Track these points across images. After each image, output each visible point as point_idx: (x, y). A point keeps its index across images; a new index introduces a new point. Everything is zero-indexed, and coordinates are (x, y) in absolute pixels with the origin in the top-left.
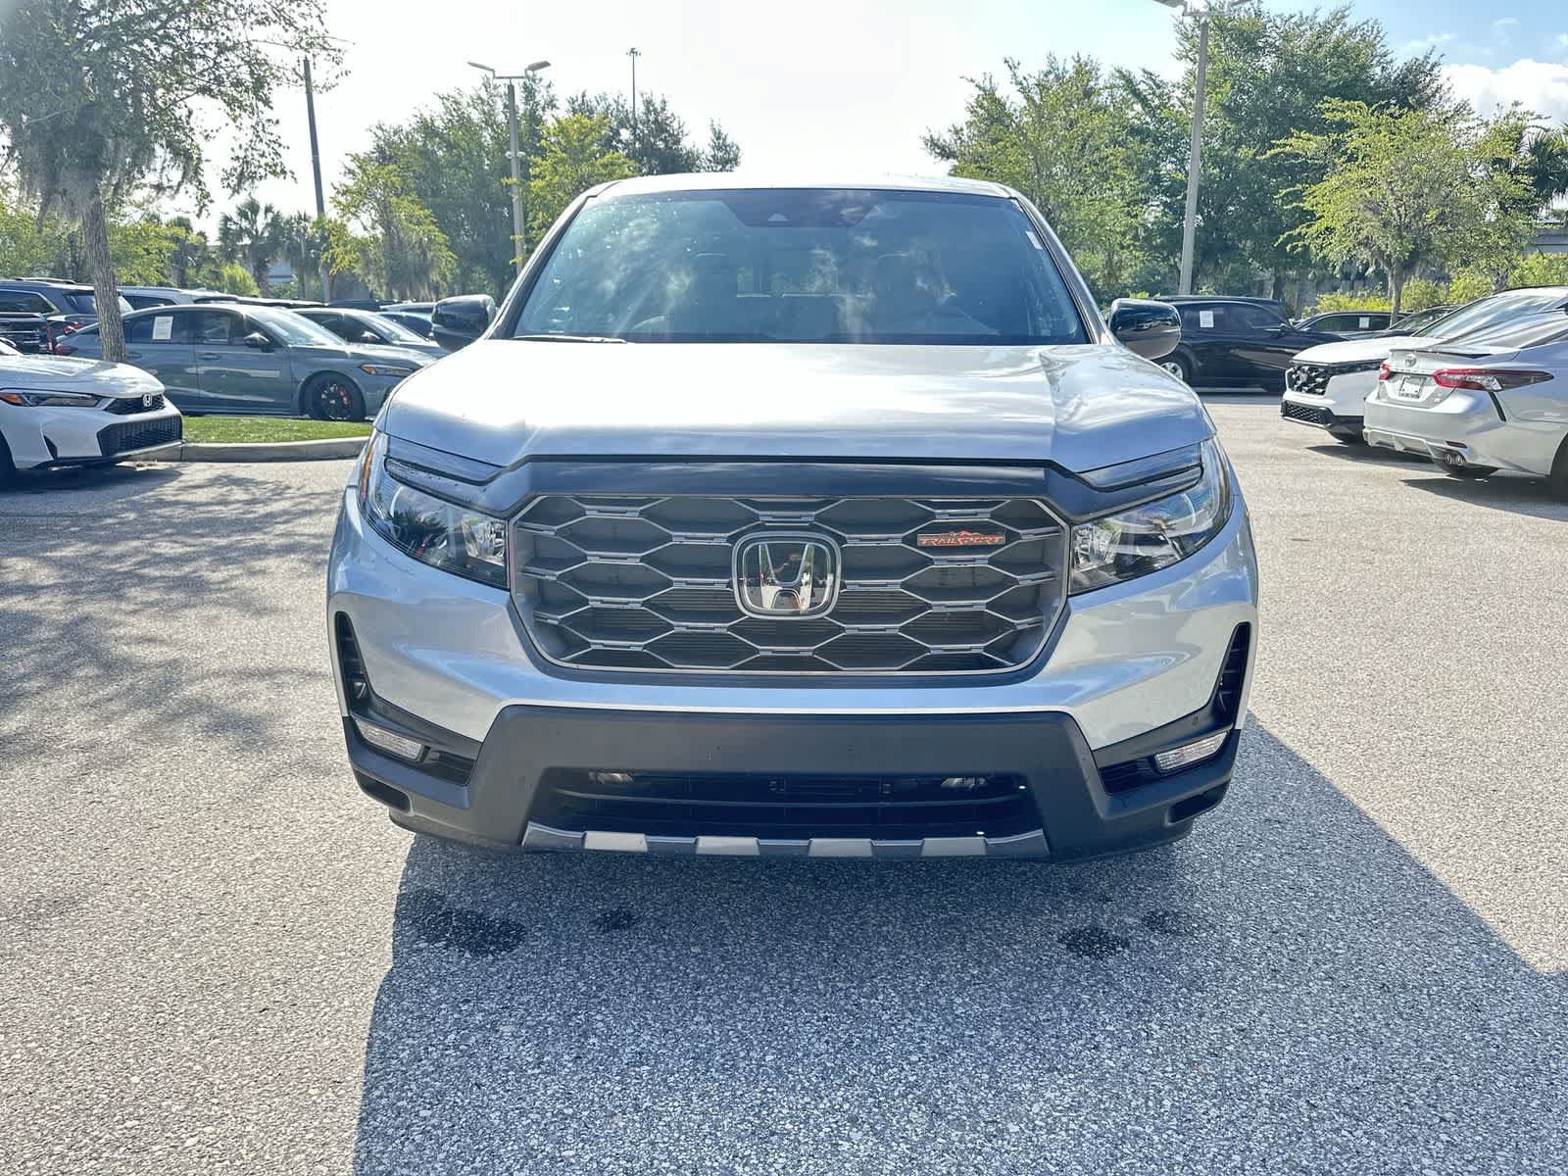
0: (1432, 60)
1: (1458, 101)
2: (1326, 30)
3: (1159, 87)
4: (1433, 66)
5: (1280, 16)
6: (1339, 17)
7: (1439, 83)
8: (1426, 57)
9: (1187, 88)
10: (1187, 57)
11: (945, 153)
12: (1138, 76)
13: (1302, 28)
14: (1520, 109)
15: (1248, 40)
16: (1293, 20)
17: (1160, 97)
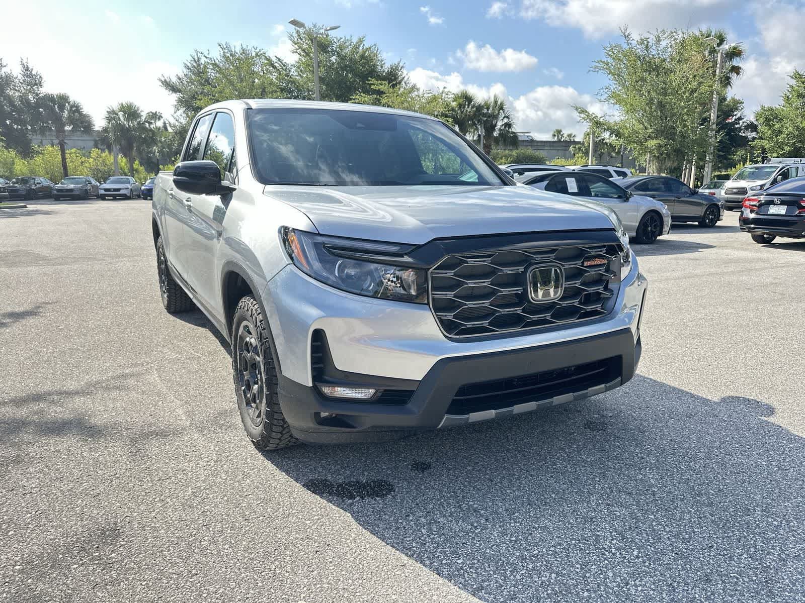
0: (401, 64)
1: (412, 84)
2: (357, 47)
3: (284, 66)
4: (402, 68)
5: (336, 38)
6: (361, 41)
7: (403, 76)
8: (399, 64)
9: (299, 68)
10: (296, 52)
11: (173, 89)
12: (274, 59)
13: (347, 44)
14: (446, 90)
15: (323, 47)
16: (342, 40)
17: (285, 70)
